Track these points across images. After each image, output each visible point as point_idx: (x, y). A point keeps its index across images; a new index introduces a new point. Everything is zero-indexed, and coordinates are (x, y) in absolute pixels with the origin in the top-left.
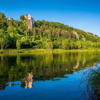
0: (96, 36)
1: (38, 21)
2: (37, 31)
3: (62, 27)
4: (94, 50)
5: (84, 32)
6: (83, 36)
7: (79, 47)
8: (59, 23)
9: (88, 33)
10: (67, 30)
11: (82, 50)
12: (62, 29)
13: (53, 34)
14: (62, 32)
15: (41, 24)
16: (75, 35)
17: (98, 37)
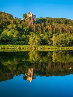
2: (37, 28)
3: (67, 22)
8: (65, 19)
10: (72, 25)
12: (67, 25)
13: (54, 30)
14: (66, 28)
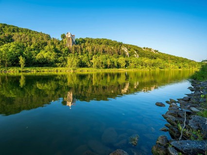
0: (156, 51)
1: (80, 38)
2: (76, 49)
3: (108, 43)
4: (148, 70)
5: (138, 48)
6: (135, 52)
7: (122, 66)
8: (106, 39)
9: (144, 48)
10: (114, 45)
11: (127, 69)
12: (108, 46)
13: (95, 51)
14: (106, 49)
15: (84, 41)
16: (123, 51)
17: (159, 53)
